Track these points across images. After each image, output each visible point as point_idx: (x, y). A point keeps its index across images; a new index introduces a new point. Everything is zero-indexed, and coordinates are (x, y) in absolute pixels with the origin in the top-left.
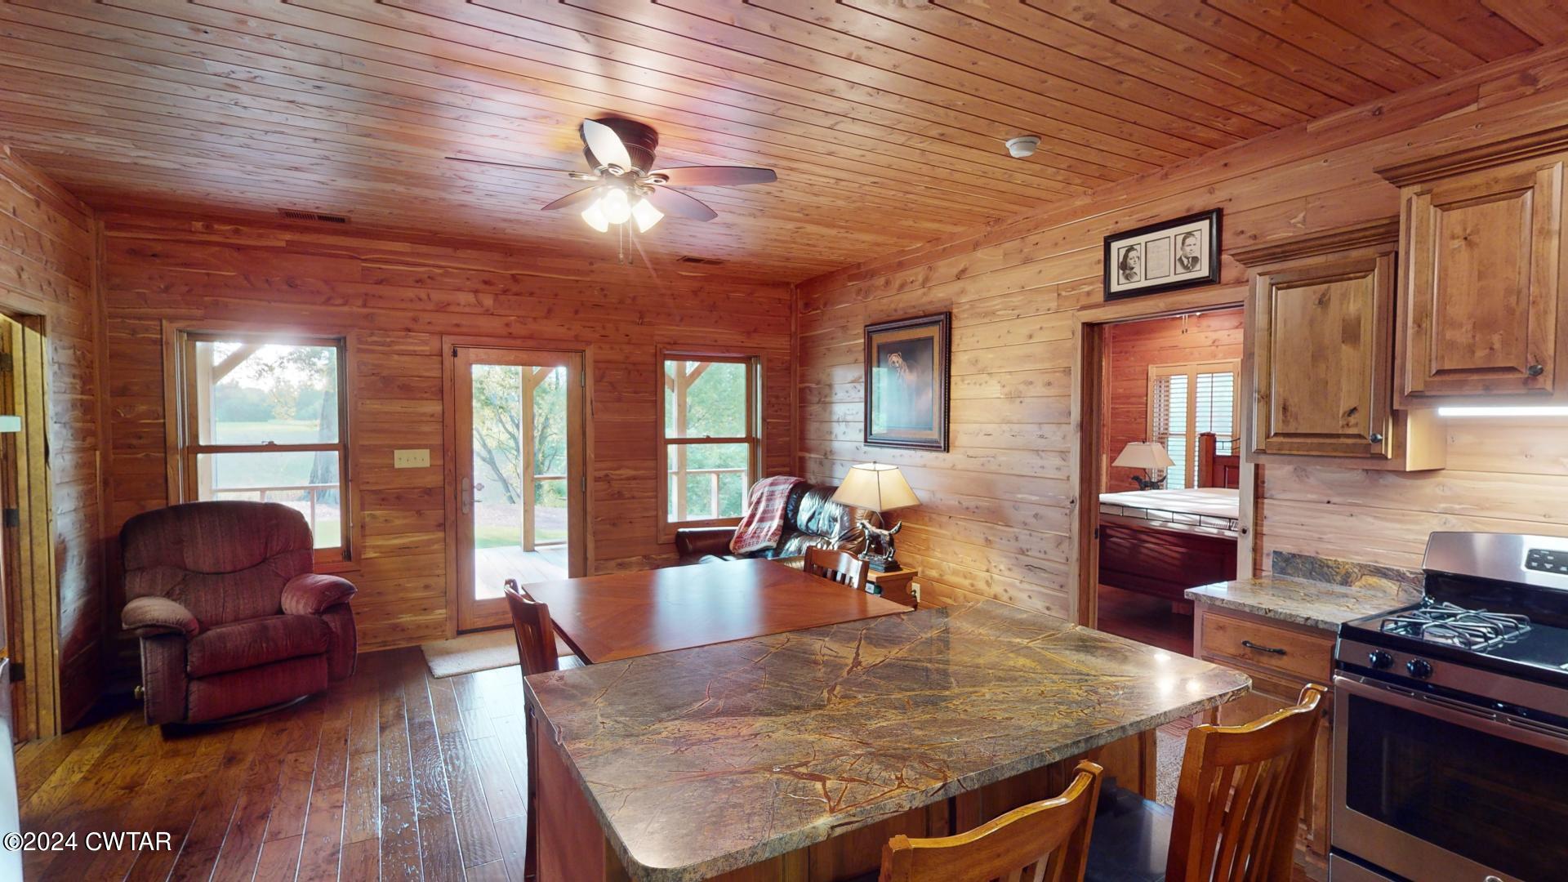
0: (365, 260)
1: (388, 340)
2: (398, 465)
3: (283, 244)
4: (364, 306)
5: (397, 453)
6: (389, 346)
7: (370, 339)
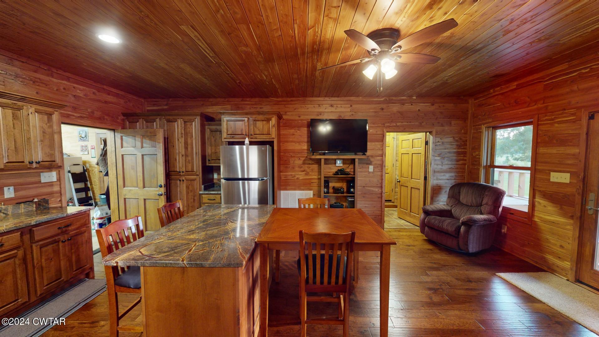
0: (545, 81)
1: (553, 117)
2: (552, 180)
3: (515, 87)
4: (544, 103)
5: (552, 173)
6: (553, 120)
7: (544, 119)
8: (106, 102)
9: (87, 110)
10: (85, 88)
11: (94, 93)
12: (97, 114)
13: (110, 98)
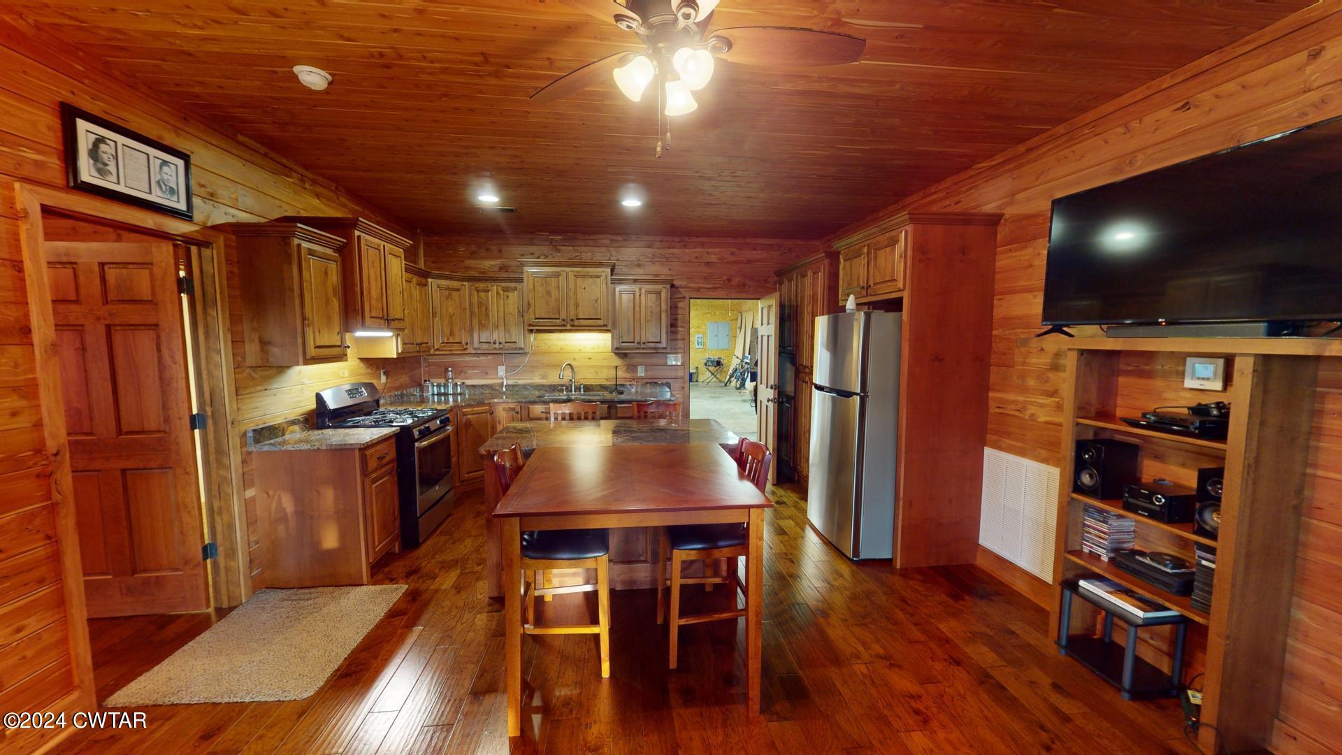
8: (749, 262)
9: (722, 278)
10: (721, 250)
11: (732, 254)
12: (736, 280)
13: (757, 255)
